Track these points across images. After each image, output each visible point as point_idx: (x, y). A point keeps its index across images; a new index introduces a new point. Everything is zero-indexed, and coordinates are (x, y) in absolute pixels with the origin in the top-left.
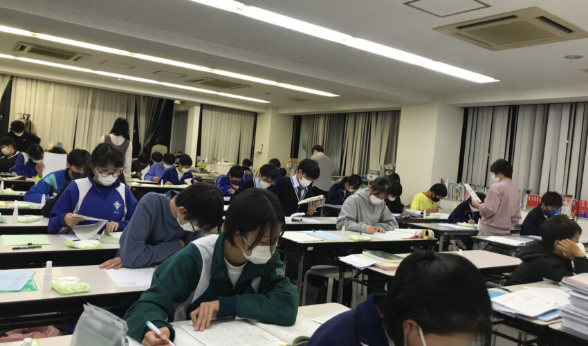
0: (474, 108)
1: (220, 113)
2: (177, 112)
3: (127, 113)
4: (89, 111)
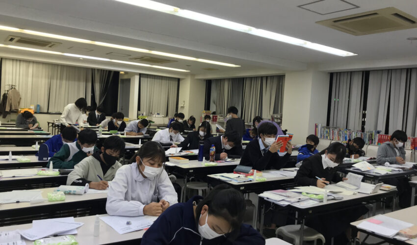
0: (337, 73)
2: (121, 80)
3: (86, 82)
4: (58, 81)
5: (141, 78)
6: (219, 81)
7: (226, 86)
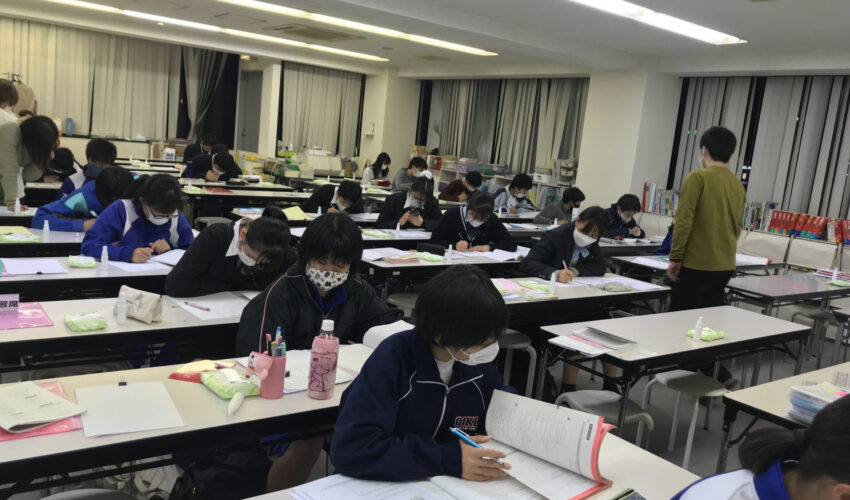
0: (697, 79)
1: (311, 75)
2: (244, 73)
3: (170, 74)
4: (111, 70)
5: (286, 72)
6: (449, 84)
7: (464, 96)
